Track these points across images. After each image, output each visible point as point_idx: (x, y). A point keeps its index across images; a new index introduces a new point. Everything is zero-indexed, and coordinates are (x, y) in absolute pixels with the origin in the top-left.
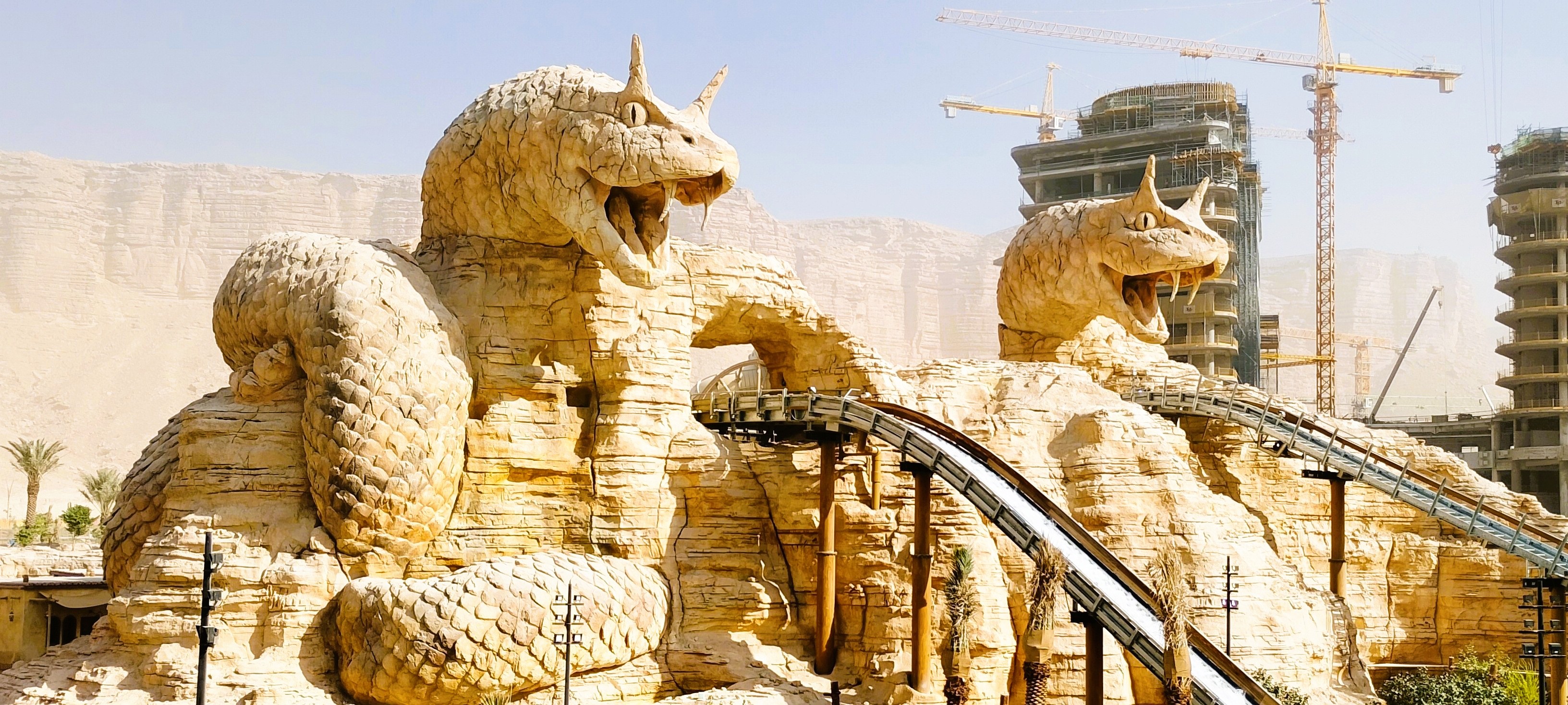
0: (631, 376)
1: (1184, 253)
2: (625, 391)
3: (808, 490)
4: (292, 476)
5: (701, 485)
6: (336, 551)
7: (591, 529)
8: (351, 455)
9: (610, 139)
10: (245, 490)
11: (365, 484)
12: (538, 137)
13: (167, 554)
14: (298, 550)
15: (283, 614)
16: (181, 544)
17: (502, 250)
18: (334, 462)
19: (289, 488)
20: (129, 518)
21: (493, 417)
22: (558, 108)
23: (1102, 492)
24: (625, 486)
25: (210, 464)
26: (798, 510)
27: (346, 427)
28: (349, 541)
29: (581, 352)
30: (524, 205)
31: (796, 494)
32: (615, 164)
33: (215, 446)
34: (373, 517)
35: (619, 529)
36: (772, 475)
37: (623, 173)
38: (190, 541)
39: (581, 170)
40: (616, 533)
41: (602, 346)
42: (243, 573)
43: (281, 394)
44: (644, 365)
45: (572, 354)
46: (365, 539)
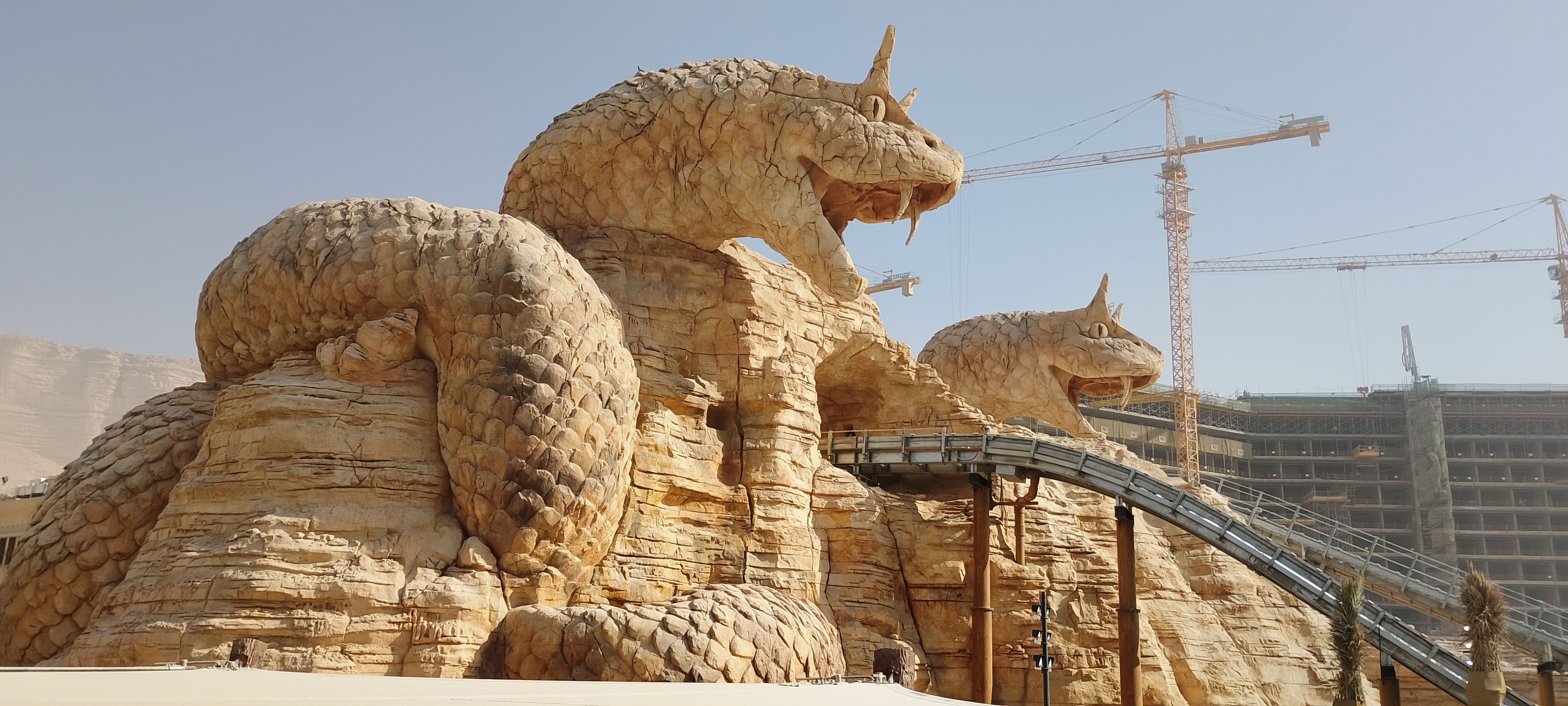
0: (788, 398)
1: (1139, 361)
2: (780, 414)
3: (950, 540)
4: (425, 472)
5: (852, 525)
6: (499, 570)
7: (745, 567)
8: (544, 446)
9: (850, 129)
10: (358, 486)
11: (558, 483)
12: (750, 120)
13: (248, 563)
14: (441, 565)
15: (439, 647)
16: (272, 550)
17: (649, 245)
18: (519, 451)
19: (420, 487)
20: (76, 531)
21: (654, 427)
22: (776, 92)
23: (1217, 561)
24: (783, 519)
25: (298, 452)
26: (939, 562)
27: (537, 410)
28: (522, 555)
29: (725, 368)
30: (705, 195)
31: (935, 545)
32: (856, 155)
33: (309, 429)
34: (560, 526)
35: (777, 569)
36: (906, 523)
37: (865, 166)
38: (286, 546)
39: (803, 160)
40: (771, 574)
41: (754, 364)
42: (374, 592)
43: (395, 375)
44: (799, 389)
45: (714, 370)
46: (542, 554)
